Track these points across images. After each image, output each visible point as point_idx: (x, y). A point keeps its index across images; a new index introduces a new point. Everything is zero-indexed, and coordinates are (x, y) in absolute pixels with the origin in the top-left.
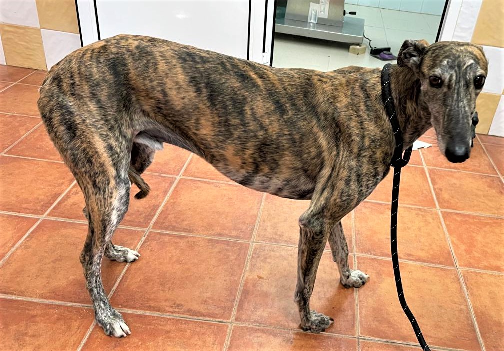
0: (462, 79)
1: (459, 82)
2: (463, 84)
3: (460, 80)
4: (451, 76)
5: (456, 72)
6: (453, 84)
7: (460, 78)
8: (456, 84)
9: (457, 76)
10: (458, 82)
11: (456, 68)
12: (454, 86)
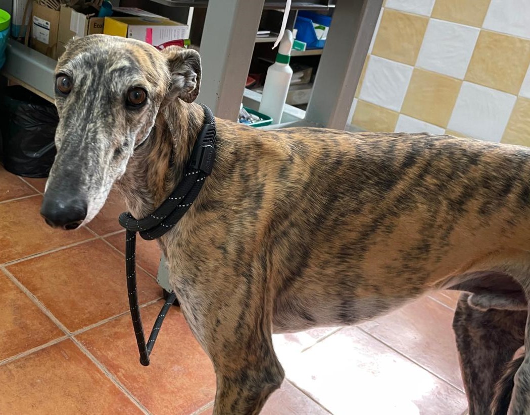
0: (101, 87)
1: (95, 91)
2: (100, 95)
3: (97, 88)
4: (85, 78)
5: (94, 73)
6: (84, 92)
7: (98, 84)
8: (89, 91)
9: (94, 80)
10: (93, 90)
11: (96, 68)
12: (84, 94)
